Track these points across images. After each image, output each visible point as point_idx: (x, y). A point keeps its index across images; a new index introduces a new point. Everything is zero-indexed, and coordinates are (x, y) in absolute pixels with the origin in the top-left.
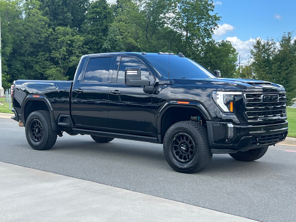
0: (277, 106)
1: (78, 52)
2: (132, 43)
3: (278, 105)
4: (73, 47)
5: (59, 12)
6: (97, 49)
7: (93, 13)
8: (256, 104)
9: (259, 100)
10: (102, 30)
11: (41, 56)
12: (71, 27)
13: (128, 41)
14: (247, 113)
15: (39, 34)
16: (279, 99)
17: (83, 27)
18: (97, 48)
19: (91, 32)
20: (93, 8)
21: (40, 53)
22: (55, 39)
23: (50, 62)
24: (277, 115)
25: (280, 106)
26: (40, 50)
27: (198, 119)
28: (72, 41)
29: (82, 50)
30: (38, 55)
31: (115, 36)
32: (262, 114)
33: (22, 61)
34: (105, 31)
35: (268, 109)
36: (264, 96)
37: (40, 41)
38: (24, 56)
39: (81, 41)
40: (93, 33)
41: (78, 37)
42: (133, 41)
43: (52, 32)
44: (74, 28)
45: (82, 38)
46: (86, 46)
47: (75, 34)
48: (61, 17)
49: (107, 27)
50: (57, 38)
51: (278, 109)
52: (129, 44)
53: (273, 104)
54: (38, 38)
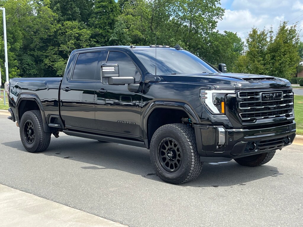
0: (281, 105)
1: (85, 45)
2: (138, 35)
4: (81, 41)
5: (67, 7)
6: (104, 42)
7: (99, 7)
8: (253, 104)
9: (258, 99)
10: (109, 23)
11: (50, 50)
12: (79, 21)
13: (134, 33)
14: (241, 114)
15: (48, 29)
16: (284, 96)
17: (90, 21)
19: (98, 26)
20: (99, 3)
21: (49, 48)
22: (63, 34)
23: (59, 56)
24: (281, 115)
25: (285, 105)
26: (49, 44)
27: (190, 121)
28: (80, 35)
29: (90, 43)
30: (47, 50)
31: (122, 29)
32: (261, 114)
33: (33, 55)
34: (112, 24)
35: (269, 109)
36: (262, 94)
37: (50, 36)
38: (34, 50)
39: (88, 35)
40: (100, 27)
41: (85, 31)
43: (60, 27)
44: (82, 22)
45: (89, 32)
46: (93, 39)
47: (83, 28)
48: (69, 12)
49: (113, 20)
50: (65, 33)
51: (282, 108)
52: (135, 36)
53: (277, 103)
54: (47, 33)
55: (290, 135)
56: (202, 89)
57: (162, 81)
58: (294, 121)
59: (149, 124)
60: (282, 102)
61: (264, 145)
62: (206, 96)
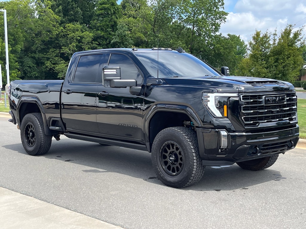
0: (284, 109)
1: (87, 47)
2: (140, 37)
3: (285, 107)
4: (83, 43)
6: (106, 45)
7: (101, 9)
8: (256, 107)
9: (261, 102)
11: (51, 53)
12: (81, 24)
13: (137, 35)
14: (243, 118)
15: (50, 31)
16: (287, 100)
18: (106, 43)
19: (100, 28)
20: (101, 5)
21: (51, 50)
23: (61, 58)
24: (284, 119)
25: (288, 108)
26: (50, 47)
27: (192, 125)
28: (82, 37)
29: (92, 46)
30: (48, 52)
31: (124, 32)
32: (264, 118)
33: (34, 58)
34: (114, 26)
35: (272, 112)
36: (265, 97)
37: (51, 38)
38: (35, 53)
39: (91, 37)
40: (102, 29)
41: (88, 33)
42: (142, 35)
43: (62, 30)
44: (84, 25)
45: (91, 35)
46: (95, 42)
47: (85, 31)
49: (115, 22)
50: (66, 35)
51: (285, 112)
52: (138, 38)
53: (280, 106)
54: (49, 35)
55: (293, 139)
56: (205, 92)
57: (164, 84)
58: (297, 125)
59: (150, 128)
60: (285, 106)
61: (267, 149)
62: (208, 99)
